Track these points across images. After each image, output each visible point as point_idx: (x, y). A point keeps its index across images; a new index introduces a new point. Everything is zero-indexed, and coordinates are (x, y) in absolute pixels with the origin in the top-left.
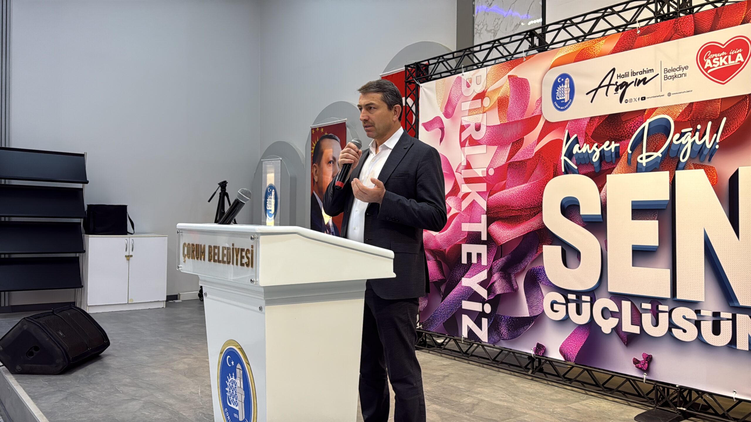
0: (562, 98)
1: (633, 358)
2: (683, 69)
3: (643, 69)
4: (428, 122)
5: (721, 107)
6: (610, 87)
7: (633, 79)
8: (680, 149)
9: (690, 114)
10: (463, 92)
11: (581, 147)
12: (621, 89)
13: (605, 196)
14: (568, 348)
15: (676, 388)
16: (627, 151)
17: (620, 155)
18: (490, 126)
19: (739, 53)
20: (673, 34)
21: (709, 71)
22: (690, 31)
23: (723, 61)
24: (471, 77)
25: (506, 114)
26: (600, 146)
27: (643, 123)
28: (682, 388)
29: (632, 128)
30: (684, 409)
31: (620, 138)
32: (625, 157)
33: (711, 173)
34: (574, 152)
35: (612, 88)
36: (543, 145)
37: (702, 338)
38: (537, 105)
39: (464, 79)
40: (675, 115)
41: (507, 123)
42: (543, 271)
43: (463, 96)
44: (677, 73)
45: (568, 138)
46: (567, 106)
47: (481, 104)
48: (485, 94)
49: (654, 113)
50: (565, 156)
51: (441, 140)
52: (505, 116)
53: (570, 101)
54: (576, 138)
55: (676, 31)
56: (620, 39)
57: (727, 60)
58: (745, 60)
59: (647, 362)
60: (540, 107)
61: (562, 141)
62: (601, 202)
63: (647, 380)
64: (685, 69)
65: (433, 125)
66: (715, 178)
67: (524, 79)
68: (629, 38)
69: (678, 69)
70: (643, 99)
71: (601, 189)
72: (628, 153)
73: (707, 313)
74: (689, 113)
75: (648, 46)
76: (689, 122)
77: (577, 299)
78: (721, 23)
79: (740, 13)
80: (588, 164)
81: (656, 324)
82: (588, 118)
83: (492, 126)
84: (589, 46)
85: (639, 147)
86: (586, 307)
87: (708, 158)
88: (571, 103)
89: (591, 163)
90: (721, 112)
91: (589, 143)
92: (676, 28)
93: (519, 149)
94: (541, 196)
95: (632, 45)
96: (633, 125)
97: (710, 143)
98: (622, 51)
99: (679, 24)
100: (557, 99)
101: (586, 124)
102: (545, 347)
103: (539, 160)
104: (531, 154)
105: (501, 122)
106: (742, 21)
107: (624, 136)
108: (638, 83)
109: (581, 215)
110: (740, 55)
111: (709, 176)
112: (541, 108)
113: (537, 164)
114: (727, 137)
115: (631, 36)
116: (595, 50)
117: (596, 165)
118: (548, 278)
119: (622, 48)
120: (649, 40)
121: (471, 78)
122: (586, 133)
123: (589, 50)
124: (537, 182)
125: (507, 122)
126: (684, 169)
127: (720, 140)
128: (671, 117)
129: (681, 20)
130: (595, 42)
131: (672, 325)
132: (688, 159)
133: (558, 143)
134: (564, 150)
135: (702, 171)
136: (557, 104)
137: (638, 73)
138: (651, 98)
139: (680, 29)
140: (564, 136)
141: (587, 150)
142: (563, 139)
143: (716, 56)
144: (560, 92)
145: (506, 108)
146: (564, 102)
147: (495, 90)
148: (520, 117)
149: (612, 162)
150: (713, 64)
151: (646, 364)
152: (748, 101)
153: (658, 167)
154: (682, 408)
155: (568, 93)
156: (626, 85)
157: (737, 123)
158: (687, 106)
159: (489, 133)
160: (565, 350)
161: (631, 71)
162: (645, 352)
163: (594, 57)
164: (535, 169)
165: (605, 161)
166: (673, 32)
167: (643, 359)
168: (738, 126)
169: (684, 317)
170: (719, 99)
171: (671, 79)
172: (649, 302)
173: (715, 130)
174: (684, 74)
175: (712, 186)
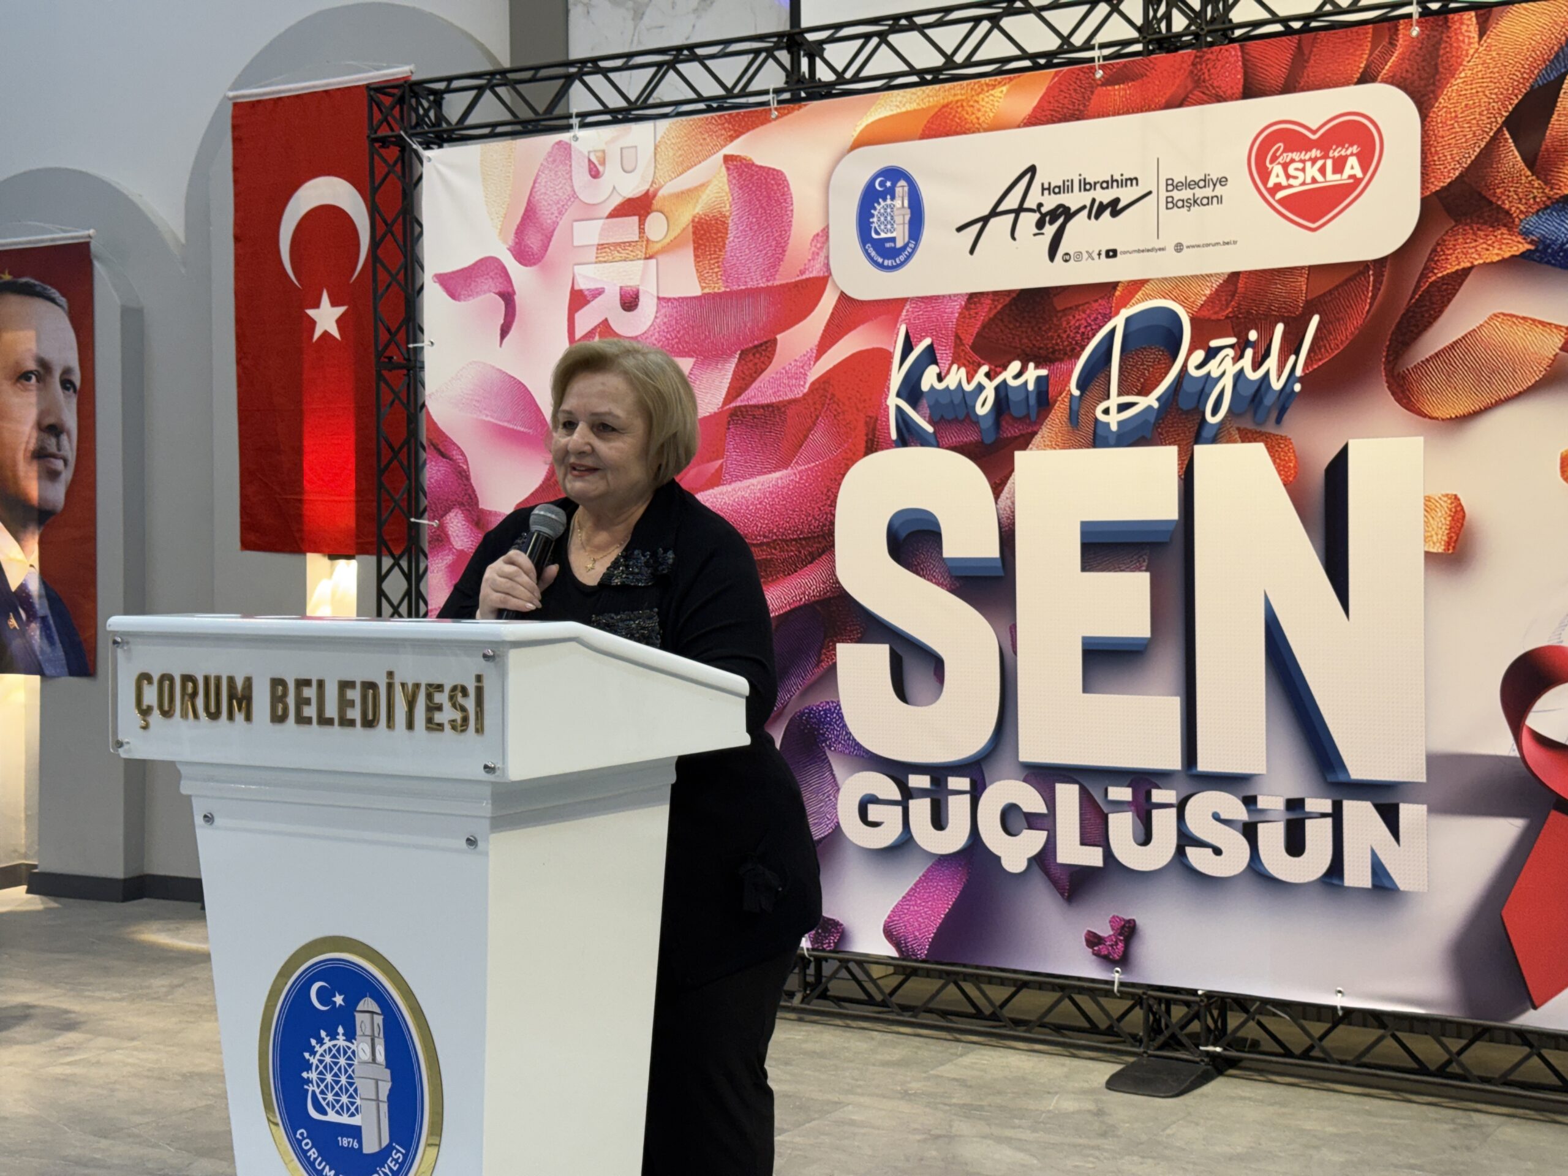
0: (889, 235)
1: (1085, 932)
2: (1215, 185)
3: (1112, 176)
4: (458, 271)
5: (1307, 289)
6: (1023, 215)
7: (1085, 198)
8: (1207, 390)
9: (1231, 301)
10: (576, 189)
11: (943, 374)
12: (1051, 222)
13: (1010, 507)
14: (908, 921)
15: (1197, 999)
16: (1069, 390)
17: (1051, 401)
18: (668, 300)
19: (1352, 154)
20: (1191, 92)
21: (1280, 195)
22: (1232, 88)
23: (1312, 171)
24: (602, 146)
25: (718, 267)
26: (997, 374)
27: (1110, 319)
28: (1213, 997)
29: (1082, 330)
30: (1218, 1049)
31: (1050, 355)
32: (1062, 406)
33: (1282, 454)
34: (925, 386)
35: (1028, 221)
36: (836, 362)
37: (1260, 867)
38: (814, 249)
39: (581, 152)
40: (1193, 302)
41: (725, 292)
42: (837, 714)
43: (577, 200)
44: (1200, 193)
45: (908, 348)
46: (902, 258)
47: (640, 233)
48: (651, 203)
49: (1140, 293)
50: (898, 395)
51: (505, 331)
52: (717, 273)
53: (912, 245)
54: (930, 350)
55: (1198, 82)
56: (1049, 89)
57: (1322, 170)
58: (1365, 171)
59: (1122, 938)
60: (823, 254)
61: (888, 356)
62: (999, 523)
63: (1122, 984)
64: (1218, 185)
65: (473, 284)
66: (1292, 465)
67: (774, 170)
68: (1075, 90)
69: (1202, 184)
70: (1112, 254)
71: (1000, 488)
72: (1071, 395)
73: (1272, 802)
74: (1230, 298)
75: (1123, 114)
76: (1229, 321)
77: (934, 788)
78: (1308, 75)
79: (1355, 56)
80: (964, 420)
81: (1145, 838)
82: (961, 295)
83: (674, 299)
84: (964, 97)
85: (1101, 379)
86: (958, 807)
87: (1274, 415)
88: (914, 250)
89: (971, 418)
90: (1307, 301)
91: (967, 363)
92: (1196, 75)
93: (763, 370)
94: (830, 506)
95: (1081, 107)
96: (1083, 321)
97: (1279, 376)
98: (1054, 122)
99: (1204, 65)
100: (874, 236)
101: (956, 311)
102: (841, 925)
103: (823, 405)
104: (799, 385)
105: (703, 288)
106: (1358, 75)
107: (1060, 350)
108: (1098, 210)
109: (944, 560)
110: (1353, 161)
111: (1278, 461)
112: (827, 257)
113: (818, 418)
114: (1320, 363)
115: (1078, 82)
116: (979, 110)
117: (987, 425)
118: (850, 734)
119: (1053, 113)
120: (1127, 99)
121: (604, 151)
122: (957, 336)
123: (963, 110)
124: (817, 466)
125: (723, 289)
126: (1214, 440)
127: (1303, 370)
128: (1184, 307)
129: (1209, 56)
130: (979, 90)
131: (1186, 839)
132: (1226, 417)
133: (878, 360)
134: (896, 378)
135: (1259, 449)
136: (875, 249)
137: (1098, 186)
138: (1130, 253)
139: (1207, 78)
140: (895, 342)
141: (960, 383)
142: (892, 350)
143: (1297, 159)
144: (882, 219)
145: (720, 251)
146: (895, 248)
147: (682, 193)
148: (764, 280)
149: (1029, 419)
150: (1288, 176)
151: (1121, 945)
152: (1372, 278)
153: (1149, 436)
154: (1211, 1048)
155: (904, 223)
156: (1064, 214)
157: (1346, 329)
158: (1224, 281)
159: (666, 320)
160: (900, 930)
161: (1079, 178)
162: (1116, 914)
163: (978, 131)
164: (810, 430)
165: (1011, 415)
166: (1190, 86)
167: (1111, 933)
168: (1347, 338)
169: (1216, 817)
170: (1303, 268)
171: (1183, 206)
172: (1127, 783)
173: (1291, 345)
174: (1217, 197)
175: (1285, 485)
